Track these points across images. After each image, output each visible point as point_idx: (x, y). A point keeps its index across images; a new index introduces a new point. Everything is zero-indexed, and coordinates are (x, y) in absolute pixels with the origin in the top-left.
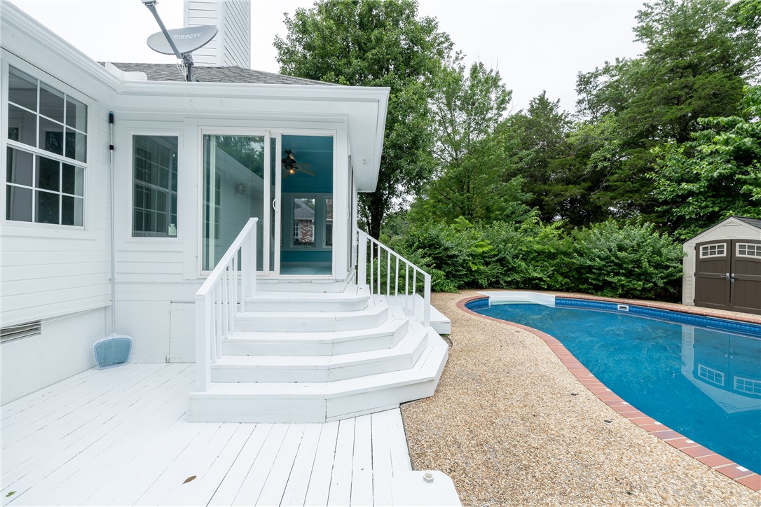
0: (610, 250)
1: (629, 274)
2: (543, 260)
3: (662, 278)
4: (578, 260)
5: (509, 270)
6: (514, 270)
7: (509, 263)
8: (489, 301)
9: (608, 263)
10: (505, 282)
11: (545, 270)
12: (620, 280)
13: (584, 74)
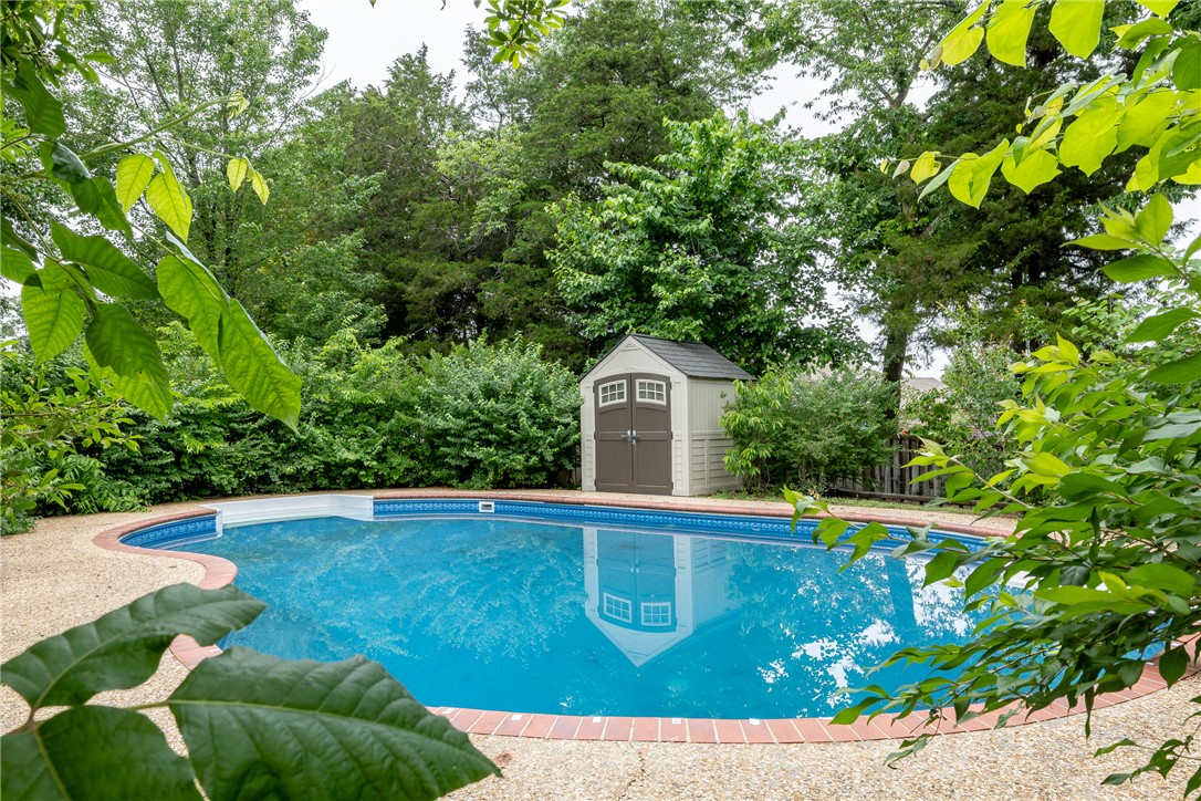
0: (471, 397)
1: (505, 443)
2: (366, 423)
3: (551, 446)
4: (426, 420)
5: (294, 448)
6: (301, 447)
7: (293, 433)
8: (217, 521)
9: (471, 422)
10: (283, 477)
11: (368, 444)
12: (490, 455)
13: (477, 31)
